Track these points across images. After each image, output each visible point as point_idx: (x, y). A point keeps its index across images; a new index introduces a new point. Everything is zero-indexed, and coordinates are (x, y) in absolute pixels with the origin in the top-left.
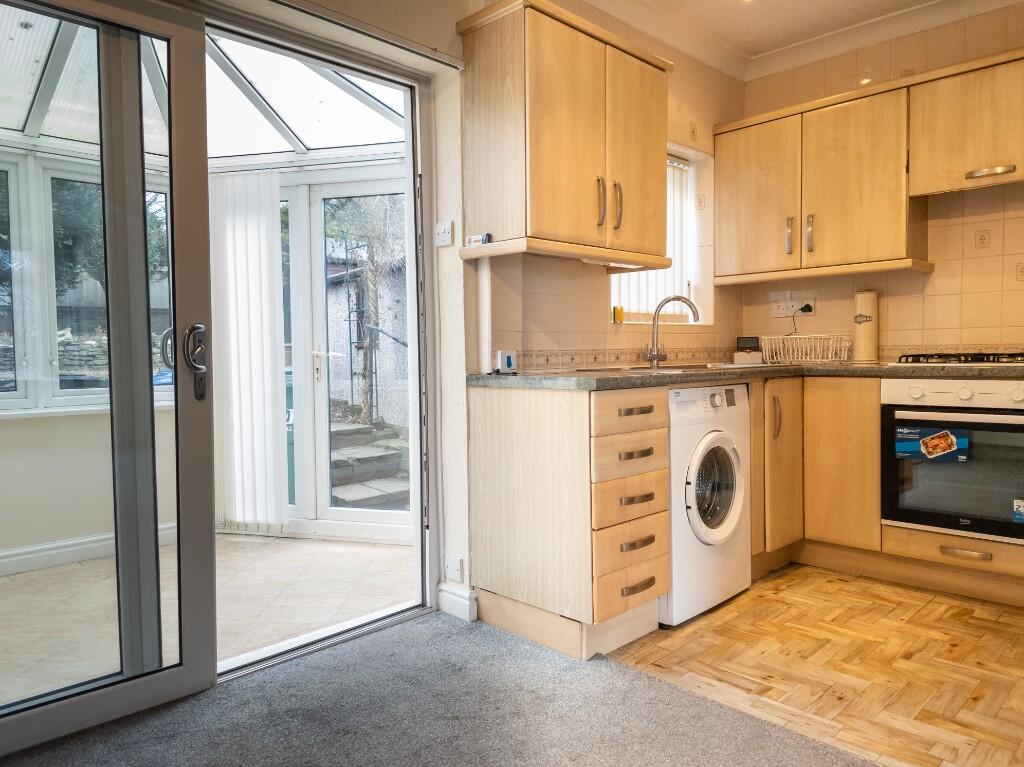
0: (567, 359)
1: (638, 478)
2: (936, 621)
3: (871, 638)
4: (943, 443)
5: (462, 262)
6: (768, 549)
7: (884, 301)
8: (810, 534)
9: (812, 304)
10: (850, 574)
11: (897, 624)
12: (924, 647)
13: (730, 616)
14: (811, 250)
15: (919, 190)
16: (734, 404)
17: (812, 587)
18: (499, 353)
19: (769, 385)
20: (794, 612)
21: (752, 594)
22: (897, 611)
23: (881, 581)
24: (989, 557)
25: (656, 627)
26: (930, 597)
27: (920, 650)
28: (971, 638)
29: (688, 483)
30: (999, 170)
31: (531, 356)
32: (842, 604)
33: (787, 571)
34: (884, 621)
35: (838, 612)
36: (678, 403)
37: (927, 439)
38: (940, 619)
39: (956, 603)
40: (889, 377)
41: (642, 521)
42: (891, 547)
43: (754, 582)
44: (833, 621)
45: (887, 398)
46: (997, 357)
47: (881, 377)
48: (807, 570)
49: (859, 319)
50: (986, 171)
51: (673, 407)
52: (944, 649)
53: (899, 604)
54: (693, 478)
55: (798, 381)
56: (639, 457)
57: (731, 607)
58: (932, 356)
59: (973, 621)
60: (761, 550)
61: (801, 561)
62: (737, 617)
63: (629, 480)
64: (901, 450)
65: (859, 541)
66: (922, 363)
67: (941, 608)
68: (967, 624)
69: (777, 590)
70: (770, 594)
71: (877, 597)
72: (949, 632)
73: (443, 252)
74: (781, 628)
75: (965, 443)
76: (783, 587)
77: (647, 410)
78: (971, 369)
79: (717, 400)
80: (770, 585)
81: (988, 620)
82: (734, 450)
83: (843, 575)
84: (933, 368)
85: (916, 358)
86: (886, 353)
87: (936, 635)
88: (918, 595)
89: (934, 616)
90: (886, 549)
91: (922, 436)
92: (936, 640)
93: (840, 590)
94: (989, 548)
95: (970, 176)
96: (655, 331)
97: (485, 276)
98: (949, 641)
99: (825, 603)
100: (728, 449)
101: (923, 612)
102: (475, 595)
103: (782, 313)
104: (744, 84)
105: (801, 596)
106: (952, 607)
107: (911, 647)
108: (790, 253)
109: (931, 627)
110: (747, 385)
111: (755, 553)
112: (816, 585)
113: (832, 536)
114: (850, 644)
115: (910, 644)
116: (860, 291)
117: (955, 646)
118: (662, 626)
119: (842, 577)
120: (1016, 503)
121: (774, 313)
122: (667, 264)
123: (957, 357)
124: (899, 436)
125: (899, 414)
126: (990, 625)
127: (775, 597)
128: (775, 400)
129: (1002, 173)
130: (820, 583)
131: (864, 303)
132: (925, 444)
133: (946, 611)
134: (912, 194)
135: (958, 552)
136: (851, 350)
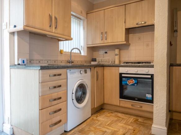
0: (46, 62)
1: (56, 93)
2: (130, 123)
3: (116, 130)
4: (132, 82)
5: (9, 33)
6: (95, 107)
7: (121, 51)
8: (105, 102)
9: (107, 51)
10: (113, 111)
11: (122, 125)
12: (128, 132)
13: (84, 126)
14: (106, 39)
15: (127, 27)
16: (86, 73)
17: (105, 115)
18: (20, 59)
19: (96, 68)
20: (99, 123)
21: (91, 118)
22: (122, 121)
23: (119, 112)
24: (141, 107)
25: (64, 132)
26: (130, 116)
27: (127, 133)
28: (138, 128)
29: (73, 93)
30: (143, 23)
31: (34, 61)
32: (111, 120)
33: (100, 111)
34: (119, 124)
35: (109, 122)
36: (70, 73)
37: (128, 81)
38: (131, 122)
39: (135, 117)
40: (121, 67)
41: (58, 105)
42: (122, 105)
43: (92, 115)
44: (108, 125)
45: (121, 72)
46: (143, 63)
47: (119, 67)
48: (105, 110)
49: (116, 55)
50: (140, 23)
51: (68, 74)
52: (132, 131)
53: (123, 118)
54: (74, 92)
55: (103, 68)
56: (57, 87)
57: (85, 123)
58: (130, 62)
59: (138, 123)
60: (94, 107)
61: (103, 108)
62: (86, 126)
63: (53, 94)
64: (123, 83)
65: (115, 103)
66: (128, 64)
67: (132, 119)
68: (137, 123)
69: (97, 117)
70: (95, 118)
71: (118, 117)
72: (133, 126)
73: (5, 31)
74: (95, 128)
75: (136, 81)
76: (98, 116)
77: (60, 75)
78: (137, 65)
79: (82, 72)
80: (96, 115)
81: (141, 122)
82: (86, 84)
83: (112, 111)
84: (130, 65)
85: (127, 63)
86: (121, 62)
87: (130, 127)
88: (127, 116)
89: (130, 122)
90: (121, 105)
91: (128, 80)
92: (130, 129)
93: (111, 115)
94: (141, 105)
95: (137, 24)
96: (71, 56)
97: (16, 37)
98: (133, 129)
99: (107, 120)
100: (85, 84)
101: (128, 120)
102: (12, 127)
103: (101, 53)
104: (94, 4)
105: (102, 118)
106: (134, 119)
107: (125, 132)
108: (102, 40)
109: (129, 125)
110: (90, 68)
111: (92, 108)
112: (106, 114)
113: (109, 102)
114: (111, 132)
115: (124, 131)
116: (116, 49)
117: (134, 130)
118: (65, 131)
119: (112, 112)
120: (147, 95)
121: (100, 54)
122: (71, 39)
123: (135, 63)
124: (123, 80)
125: (123, 75)
126: (142, 123)
127: (96, 119)
128: (97, 72)
129: (144, 24)
130: (107, 114)
131: (117, 51)
132: (128, 82)
133: (133, 120)
134: (126, 28)
135: (135, 106)
136: (114, 61)
